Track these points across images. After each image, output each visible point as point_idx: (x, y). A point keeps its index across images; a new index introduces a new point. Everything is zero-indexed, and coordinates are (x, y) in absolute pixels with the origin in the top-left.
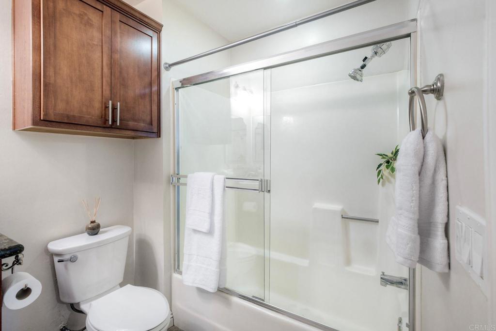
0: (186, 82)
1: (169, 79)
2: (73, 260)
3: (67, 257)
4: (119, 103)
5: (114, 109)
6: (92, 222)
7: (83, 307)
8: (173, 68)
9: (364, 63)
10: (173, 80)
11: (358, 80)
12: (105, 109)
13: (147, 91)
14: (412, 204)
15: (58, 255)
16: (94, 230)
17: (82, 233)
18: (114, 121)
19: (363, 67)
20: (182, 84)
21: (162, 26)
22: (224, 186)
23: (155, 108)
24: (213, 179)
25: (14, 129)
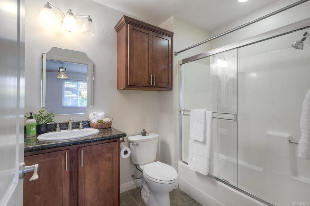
0: (185, 61)
1: (177, 60)
2: (137, 145)
3: (135, 144)
4: (155, 75)
5: (153, 78)
6: (144, 130)
7: (141, 167)
8: (179, 54)
9: (304, 37)
10: (179, 60)
11: (299, 49)
12: (149, 79)
13: (167, 66)
14: (307, 126)
15: (132, 142)
16: (144, 134)
17: (139, 134)
18: (153, 84)
19: (304, 39)
20: (183, 62)
21: (173, 33)
22: (212, 117)
23: (170, 76)
24: (205, 113)
25: (117, 89)
